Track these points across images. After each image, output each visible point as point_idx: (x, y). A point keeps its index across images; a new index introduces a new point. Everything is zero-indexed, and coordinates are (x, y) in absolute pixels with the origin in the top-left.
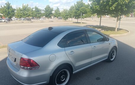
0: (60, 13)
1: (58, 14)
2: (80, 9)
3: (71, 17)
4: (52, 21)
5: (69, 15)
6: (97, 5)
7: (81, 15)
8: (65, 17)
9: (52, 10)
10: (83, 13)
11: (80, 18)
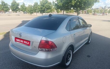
0: (26, 8)
1: (25, 9)
2: (45, 5)
3: (36, 12)
4: (18, 15)
5: (33, 10)
6: (60, 2)
7: (46, 10)
8: (30, 12)
9: (18, 5)
10: (47, 9)
11: (45, 12)
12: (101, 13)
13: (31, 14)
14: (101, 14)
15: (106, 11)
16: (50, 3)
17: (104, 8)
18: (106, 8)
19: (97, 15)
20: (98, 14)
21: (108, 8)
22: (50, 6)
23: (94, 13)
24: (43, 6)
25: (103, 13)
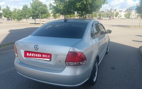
0: (11, 13)
1: (9, 14)
2: (38, 8)
3: (26, 18)
5: (22, 15)
7: (40, 15)
8: (17, 18)
10: (42, 13)
11: (39, 18)
12: (107, 17)
13: (19, 20)
14: (107, 19)
15: (113, 14)
16: (45, 6)
17: (110, 11)
18: (113, 11)
19: (103, 20)
20: (103, 18)
21: (114, 11)
22: (45, 10)
23: (99, 17)
24: (36, 10)
25: (110, 17)
